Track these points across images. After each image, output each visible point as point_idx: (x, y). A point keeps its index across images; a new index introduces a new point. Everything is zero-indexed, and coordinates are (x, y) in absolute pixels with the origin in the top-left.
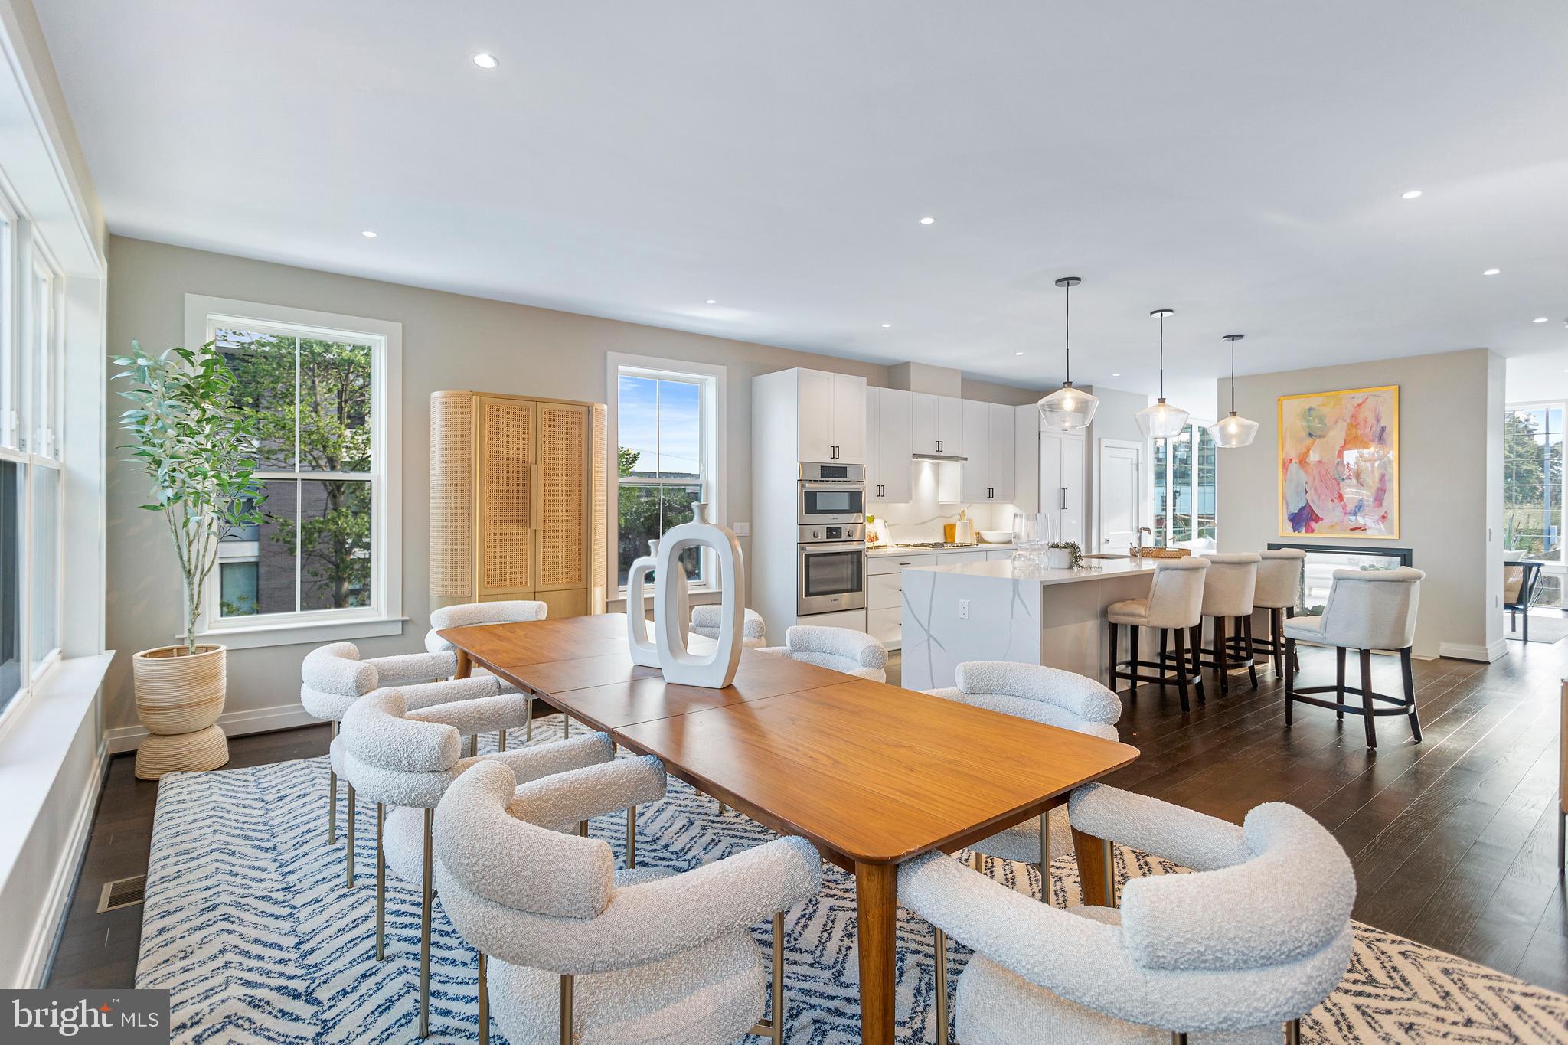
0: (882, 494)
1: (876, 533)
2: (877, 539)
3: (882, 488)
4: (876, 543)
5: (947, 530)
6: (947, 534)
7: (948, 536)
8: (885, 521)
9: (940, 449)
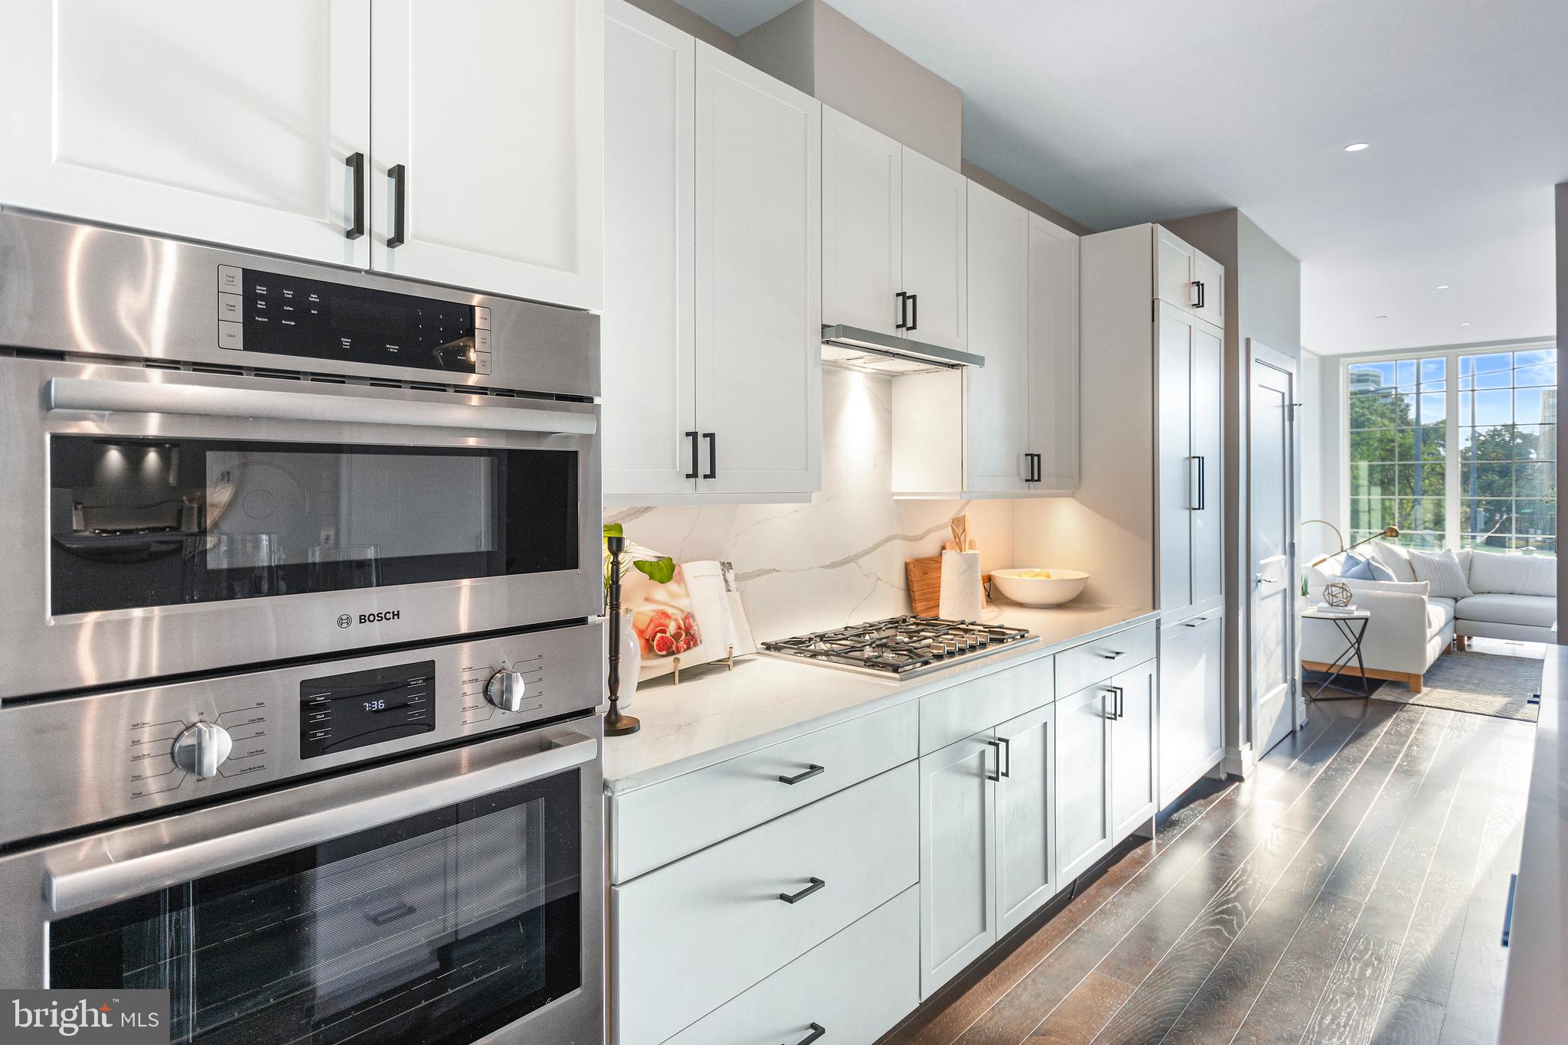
0: (704, 468)
1: (688, 616)
2: (692, 641)
3: (704, 445)
4: (689, 659)
5: (916, 575)
6: (916, 587)
7: (917, 595)
8: (727, 566)
9: (910, 324)
